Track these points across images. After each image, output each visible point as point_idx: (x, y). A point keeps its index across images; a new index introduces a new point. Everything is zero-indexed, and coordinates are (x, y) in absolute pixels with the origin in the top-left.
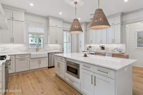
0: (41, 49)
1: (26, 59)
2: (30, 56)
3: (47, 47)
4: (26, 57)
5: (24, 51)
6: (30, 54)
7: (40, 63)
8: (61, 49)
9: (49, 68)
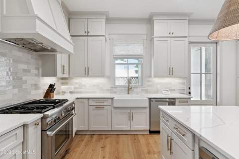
0: (137, 87)
1: (105, 107)
2: (112, 103)
3: (150, 83)
4: (105, 104)
5: (107, 90)
6: (112, 99)
7: (131, 118)
8: (184, 90)
9: (151, 132)
